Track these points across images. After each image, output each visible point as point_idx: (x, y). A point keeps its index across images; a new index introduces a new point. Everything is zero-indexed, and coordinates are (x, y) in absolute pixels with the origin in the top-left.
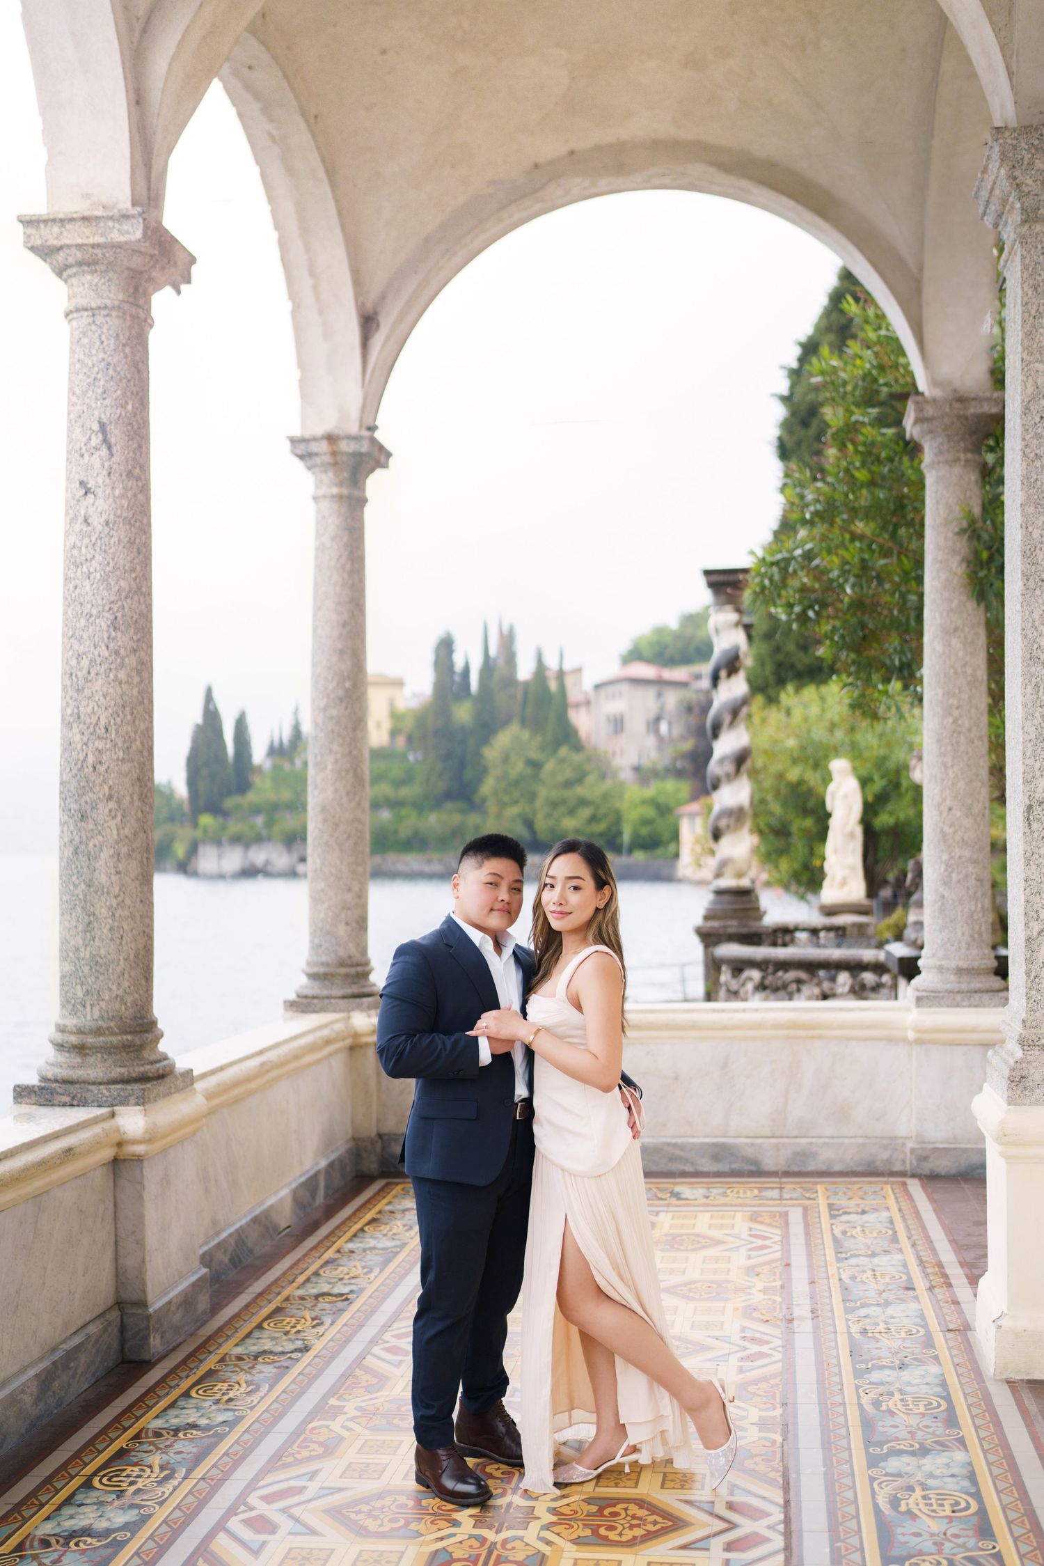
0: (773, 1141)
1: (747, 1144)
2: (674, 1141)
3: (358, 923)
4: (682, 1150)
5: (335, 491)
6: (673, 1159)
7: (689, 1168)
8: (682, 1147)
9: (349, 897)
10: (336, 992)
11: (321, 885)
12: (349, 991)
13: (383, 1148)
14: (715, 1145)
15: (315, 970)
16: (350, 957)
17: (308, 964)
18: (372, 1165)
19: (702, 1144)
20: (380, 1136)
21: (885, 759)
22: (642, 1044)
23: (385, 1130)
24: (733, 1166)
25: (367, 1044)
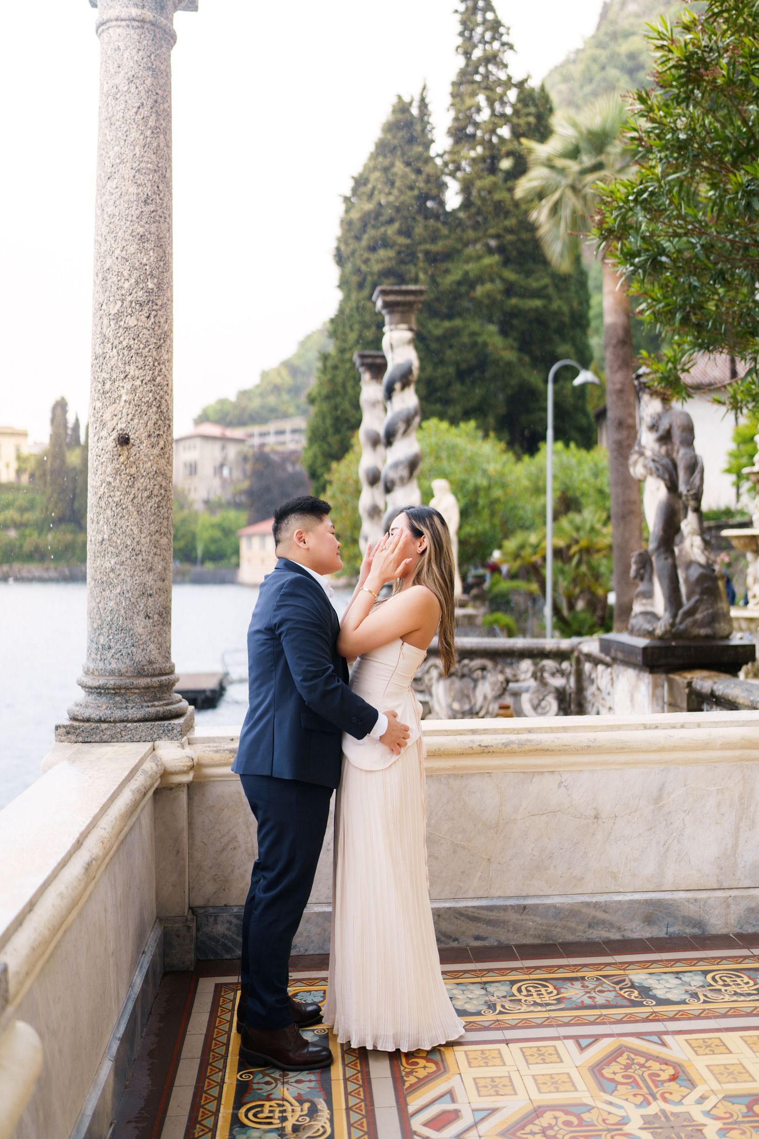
0: (720, 894)
1: (688, 900)
2: (594, 900)
3: (160, 614)
4: (605, 911)
5: (134, 12)
6: (593, 924)
7: (615, 936)
8: (604, 907)
9: (149, 579)
10: (134, 713)
11: (111, 562)
12: (152, 710)
13: (198, 930)
14: (647, 902)
15: (101, 681)
16: (151, 662)
17: (87, 672)
18: (187, 957)
19: (632, 902)
20: (192, 909)
21: (465, 482)
22: (552, 772)
23: (199, 902)
24: (671, 930)
25: (179, 785)
